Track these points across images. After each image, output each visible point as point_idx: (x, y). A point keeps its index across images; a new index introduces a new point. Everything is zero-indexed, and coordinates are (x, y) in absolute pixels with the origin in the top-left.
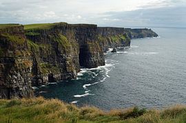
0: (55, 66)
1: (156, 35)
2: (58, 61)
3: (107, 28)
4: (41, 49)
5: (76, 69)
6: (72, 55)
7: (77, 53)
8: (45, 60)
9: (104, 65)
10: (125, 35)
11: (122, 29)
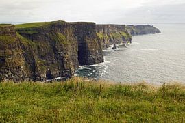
0: (53, 63)
1: (158, 32)
2: (56, 59)
3: (108, 25)
4: (38, 47)
5: (74, 66)
6: (70, 52)
7: (76, 50)
8: (42, 57)
9: (103, 61)
10: (126, 32)
11: (123, 26)
